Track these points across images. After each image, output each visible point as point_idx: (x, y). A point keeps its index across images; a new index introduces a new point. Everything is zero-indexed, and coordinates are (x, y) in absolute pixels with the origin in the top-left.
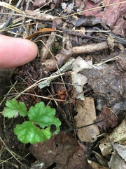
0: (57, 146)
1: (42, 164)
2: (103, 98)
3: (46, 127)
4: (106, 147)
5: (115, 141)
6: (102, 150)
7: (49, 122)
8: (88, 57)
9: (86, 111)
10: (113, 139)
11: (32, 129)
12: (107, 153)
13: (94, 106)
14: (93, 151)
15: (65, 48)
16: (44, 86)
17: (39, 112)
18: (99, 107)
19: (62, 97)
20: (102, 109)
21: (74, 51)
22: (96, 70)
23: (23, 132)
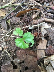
0: (27, 55)
1: (19, 60)
2: (51, 41)
3: (28, 43)
4: (47, 61)
5: (51, 60)
6: (45, 62)
7: (30, 41)
8: (49, 24)
9: (42, 45)
10: (51, 59)
11: (22, 42)
12: (46, 64)
13: (46, 44)
14: (40, 62)
15: (43, 17)
16: (30, 29)
17: (27, 36)
18: (48, 45)
19: (36, 35)
20: (49, 46)
21: (45, 20)
22: (52, 30)
23: (18, 42)
